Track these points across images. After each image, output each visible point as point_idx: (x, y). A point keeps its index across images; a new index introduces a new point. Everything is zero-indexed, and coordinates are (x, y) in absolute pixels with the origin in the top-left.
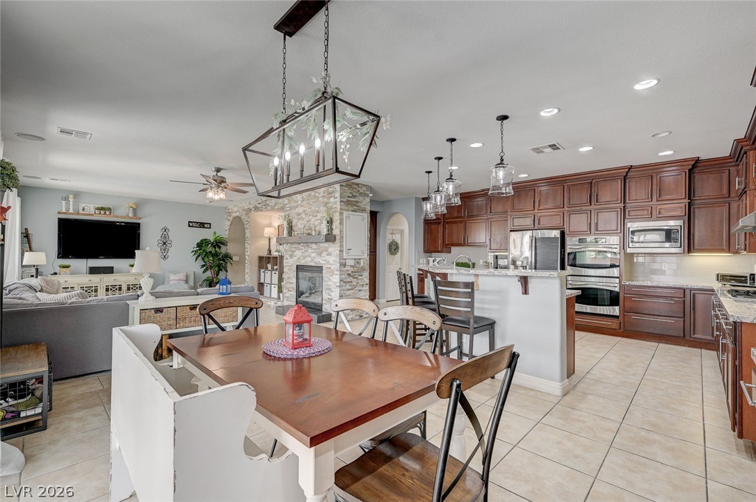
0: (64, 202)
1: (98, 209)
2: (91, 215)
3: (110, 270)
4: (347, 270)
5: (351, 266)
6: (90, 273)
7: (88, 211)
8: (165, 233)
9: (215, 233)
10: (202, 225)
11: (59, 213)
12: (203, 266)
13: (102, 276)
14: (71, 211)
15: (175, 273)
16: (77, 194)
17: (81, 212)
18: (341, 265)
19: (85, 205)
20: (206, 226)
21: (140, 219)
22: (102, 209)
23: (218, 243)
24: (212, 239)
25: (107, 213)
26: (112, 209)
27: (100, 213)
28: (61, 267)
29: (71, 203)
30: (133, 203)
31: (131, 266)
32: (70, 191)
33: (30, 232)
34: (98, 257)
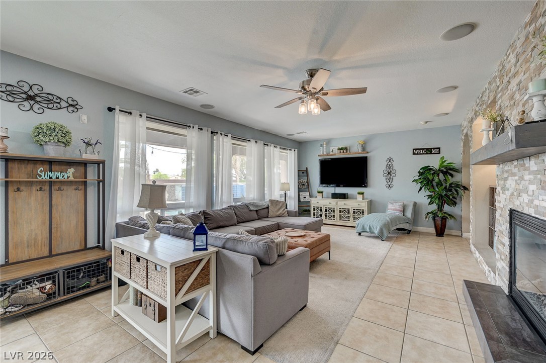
0: (321, 148)
1: (339, 149)
2: (335, 155)
3: (344, 196)
6: (332, 198)
7: (334, 152)
8: (390, 163)
9: (443, 158)
10: (429, 151)
11: (319, 156)
12: (430, 197)
13: (338, 200)
14: (325, 153)
15: (393, 202)
16: (329, 142)
17: (331, 153)
19: (333, 148)
20: (433, 151)
21: (368, 153)
22: (341, 149)
23: (448, 171)
24: (436, 166)
25: (345, 151)
26: (348, 148)
27: (340, 153)
28: (319, 192)
29: (325, 148)
30: (361, 140)
31: (359, 193)
32: (323, 140)
33: (308, 170)
34: (340, 186)
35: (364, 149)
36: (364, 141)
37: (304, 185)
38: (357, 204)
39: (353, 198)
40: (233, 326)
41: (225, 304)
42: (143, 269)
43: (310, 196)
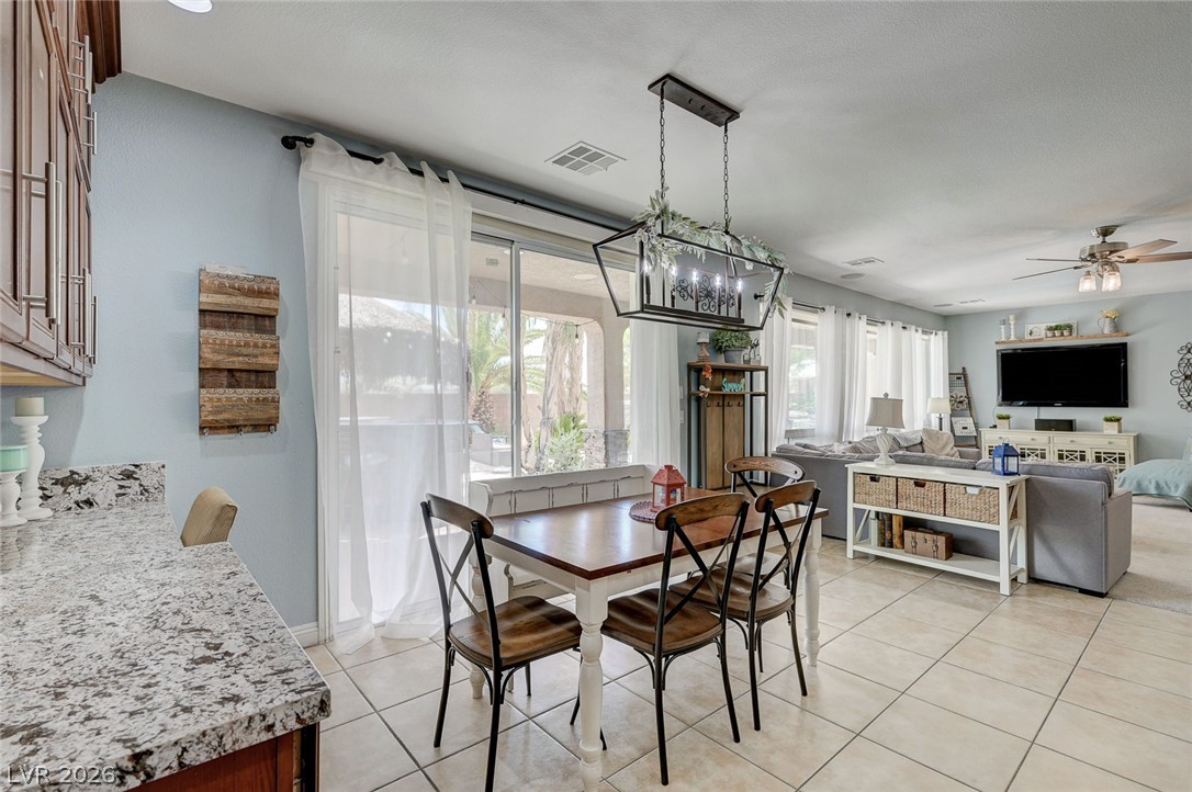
0: (1003, 327)
1: (1050, 329)
2: (1042, 340)
3: (1069, 426)
6: (1038, 429)
7: (1037, 334)
11: (997, 343)
13: (1052, 434)
14: (1013, 338)
16: (1021, 314)
17: (1028, 337)
19: (1033, 326)
21: (1128, 335)
22: (1057, 328)
25: (1066, 333)
26: (1075, 326)
27: (1054, 336)
28: (1000, 418)
29: (1012, 327)
30: (1110, 310)
31: (1107, 420)
32: (1008, 311)
33: (968, 372)
34: (1052, 405)
35: (1116, 326)
36: (1116, 310)
37: (961, 402)
38: (1107, 441)
39: (1086, 429)
40: (1062, 566)
41: (1045, 541)
42: (934, 493)
43: (976, 425)
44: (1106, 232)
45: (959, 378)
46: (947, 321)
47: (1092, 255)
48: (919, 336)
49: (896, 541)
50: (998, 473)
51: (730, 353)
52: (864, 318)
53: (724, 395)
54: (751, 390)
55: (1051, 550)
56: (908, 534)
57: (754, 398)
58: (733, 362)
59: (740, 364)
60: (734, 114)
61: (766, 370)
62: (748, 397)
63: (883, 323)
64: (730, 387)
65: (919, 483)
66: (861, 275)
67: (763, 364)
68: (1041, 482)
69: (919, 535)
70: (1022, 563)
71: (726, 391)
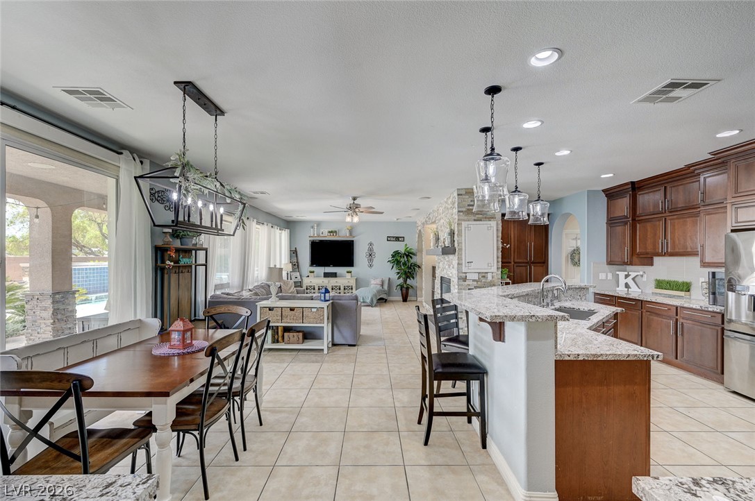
0: (312, 229)
1: (330, 232)
2: (326, 237)
3: (334, 275)
4: (469, 285)
5: (474, 281)
6: (324, 277)
7: (324, 235)
8: (371, 247)
9: (406, 245)
10: (397, 239)
11: (310, 236)
12: (398, 273)
13: (329, 279)
14: (316, 235)
15: (375, 278)
16: (319, 224)
17: (321, 235)
18: (459, 279)
19: (323, 230)
20: (400, 239)
21: (354, 237)
22: (331, 232)
23: (409, 254)
24: (402, 250)
25: (335, 234)
26: (338, 232)
27: (330, 236)
28: (311, 272)
29: (315, 229)
30: (349, 226)
31: (348, 272)
32: (315, 222)
33: (298, 250)
34: (329, 266)
35: (351, 234)
36: (351, 227)
37: (295, 265)
38: (347, 281)
39: (341, 276)
40: (343, 337)
41: (338, 328)
42: (298, 313)
43: (301, 275)
44: (354, 199)
45: (294, 253)
46: (289, 224)
47: (350, 208)
48: (278, 231)
49: (280, 339)
50: (322, 301)
51: (185, 239)
52: (255, 220)
53: (179, 267)
54: (196, 262)
55: (340, 331)
56: (286, 334)
57: (197, 267)
58: (187, 245)
59: (190, 246)
60: (222, 113)
61: (206, 250)
62: (193, 266)
63: (263, 224)
64: (184, 261)
65: (292, 309)
66: (256, 198)
67: (204, 246)
68: (337, 303)
69: (291, 334)
70: (330, 339)
71: (182, 263)
